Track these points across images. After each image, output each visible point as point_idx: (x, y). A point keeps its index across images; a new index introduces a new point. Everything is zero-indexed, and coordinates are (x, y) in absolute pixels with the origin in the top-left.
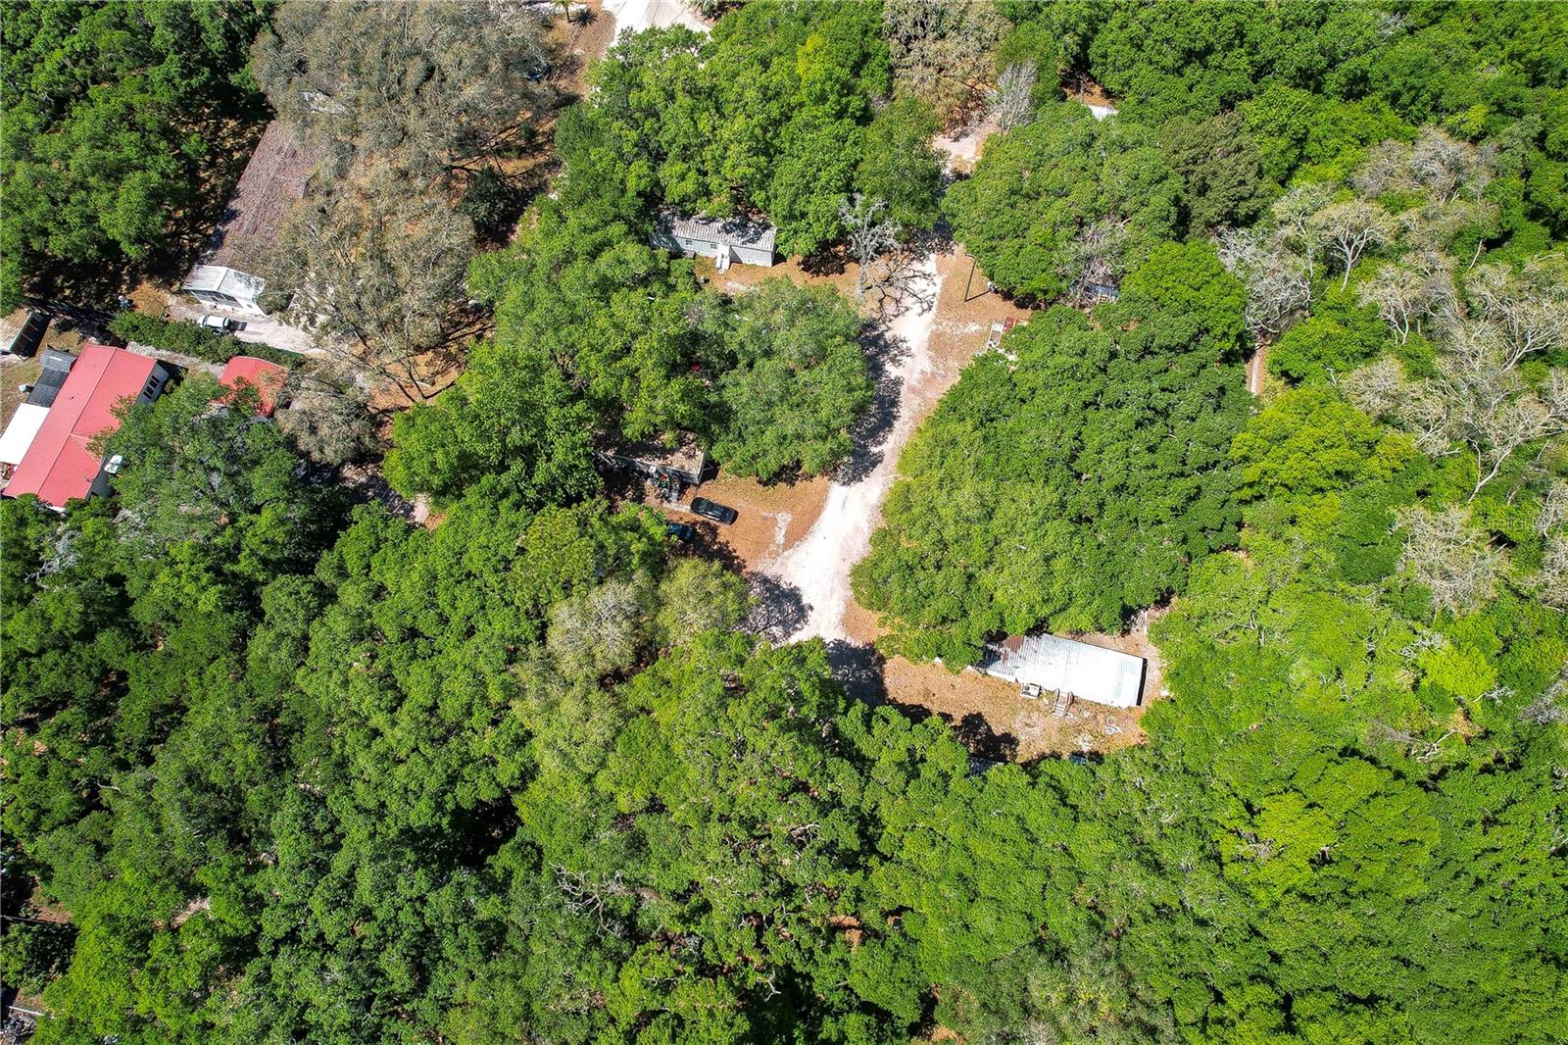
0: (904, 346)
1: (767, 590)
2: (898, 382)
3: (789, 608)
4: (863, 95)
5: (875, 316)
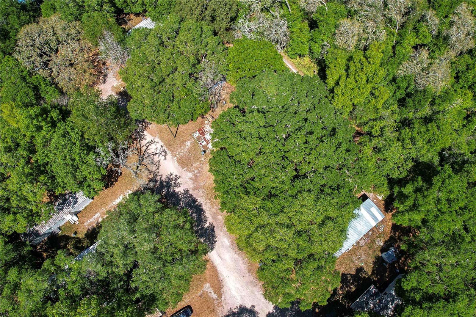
0: (174, 176)
2: (186, 192)
4: (54, 107)
5: (151, 176)
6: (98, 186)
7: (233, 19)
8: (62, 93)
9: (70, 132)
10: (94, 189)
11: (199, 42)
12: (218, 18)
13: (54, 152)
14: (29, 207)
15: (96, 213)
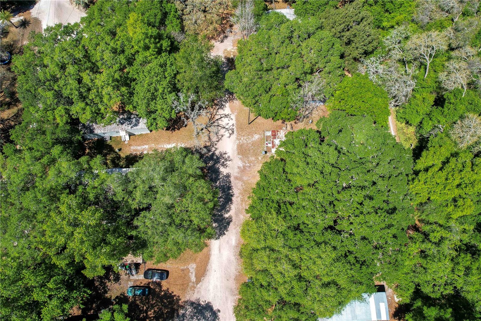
0: (226, 156)
1: (195, 308)
2: (228, 176)
3: (208, 314)
4: (169, 37)
5: (208, 144)
6: (162, 123)
7: (367, 53)
8: (182, 30)
9: (168, 65)
10: (157, 124)
11: (323, 56)
12: (353, 45)
13: (146, 74)
14: (100, 106)
15: (146, 144)
